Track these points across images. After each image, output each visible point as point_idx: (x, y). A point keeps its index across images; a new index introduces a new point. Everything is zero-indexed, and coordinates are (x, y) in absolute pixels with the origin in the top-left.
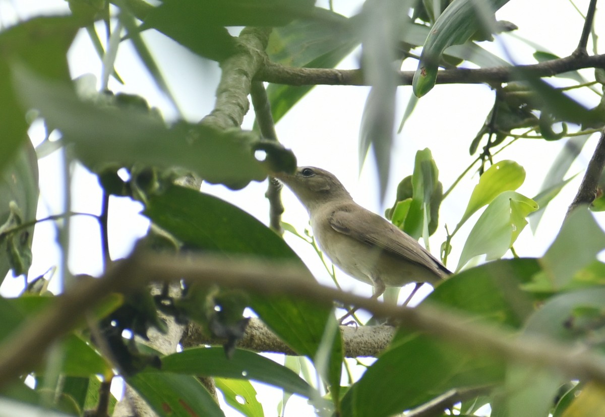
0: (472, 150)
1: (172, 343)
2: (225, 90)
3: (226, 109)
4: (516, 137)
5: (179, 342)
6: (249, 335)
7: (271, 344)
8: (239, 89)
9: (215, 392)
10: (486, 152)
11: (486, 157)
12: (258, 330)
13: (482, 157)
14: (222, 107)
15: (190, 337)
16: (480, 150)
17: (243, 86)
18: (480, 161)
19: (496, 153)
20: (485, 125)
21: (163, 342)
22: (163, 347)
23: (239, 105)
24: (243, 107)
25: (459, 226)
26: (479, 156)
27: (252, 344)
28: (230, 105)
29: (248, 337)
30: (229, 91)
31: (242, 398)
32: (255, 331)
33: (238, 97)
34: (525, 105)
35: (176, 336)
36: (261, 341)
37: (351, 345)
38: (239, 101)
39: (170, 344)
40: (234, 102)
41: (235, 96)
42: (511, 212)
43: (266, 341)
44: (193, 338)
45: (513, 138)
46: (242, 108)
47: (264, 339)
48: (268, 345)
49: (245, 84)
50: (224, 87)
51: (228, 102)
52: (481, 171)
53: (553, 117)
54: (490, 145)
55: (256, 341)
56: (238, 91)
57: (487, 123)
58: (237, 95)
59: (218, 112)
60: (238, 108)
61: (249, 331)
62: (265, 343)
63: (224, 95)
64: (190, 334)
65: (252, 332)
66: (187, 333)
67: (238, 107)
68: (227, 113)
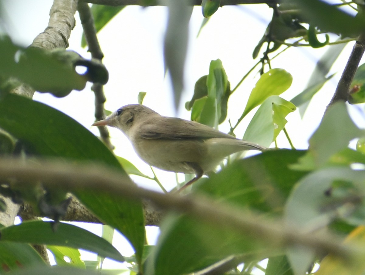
0: (255, 55)
1: (11, 215)
2: (57, 11)
3: (57, 26)
4: (289, 45)
5: (16, 214)
6: (72, 209)
7: (90, 216)
8: (68, 10)
9: (46, 252)
10: (266, 57)
11: (266, 61)
12: (79, 205)
13: (262, 61)
14: (54, 25)
15: (26, 211)
16: (261, 55)
17: (71, 7)
18: (261, 64)
19: (274, 58)
20: (264, 36)
21: (4, 215)
22: (3, 219)
23: (67, 23)
24: (71, 25)
25: (239, 121)
26: (260, 60)
27: (75, 216)
28: (60, 23)
29: (71, 210)
30: (60, 11)
31: (69, 258)
32: (77, 206)
33: (67, 17)
34: (297, 20)
35: (14, 210)
36: (82, 213)
37: (154, 216)
38: (68, 20)
39: (10, 217)
40: (64, 20)
41: (64, 16)
42: (273, 114)
43: (86, 213)
44: (28, 211)
45: (286, 46)
46: (69, 26)
47: (84, 212)
48: (88, 217)
49: (73, 6)
50: (55, 8)
51: (58, 21)
52: (262, 72)
53: (318, 29)
54: (269, 51)
55: (78, 214)
56: (66, 11)
57: (266, 34)
58: (65, 15)
59: (50, 29)
60: (67, 26)
61: (72, 206)
62: (85, 215)
63: (56, 15)
64: (25, 208)
65: (75, 206)
66: (24, 208)
67: (66, 24)
68: (58, 30)
